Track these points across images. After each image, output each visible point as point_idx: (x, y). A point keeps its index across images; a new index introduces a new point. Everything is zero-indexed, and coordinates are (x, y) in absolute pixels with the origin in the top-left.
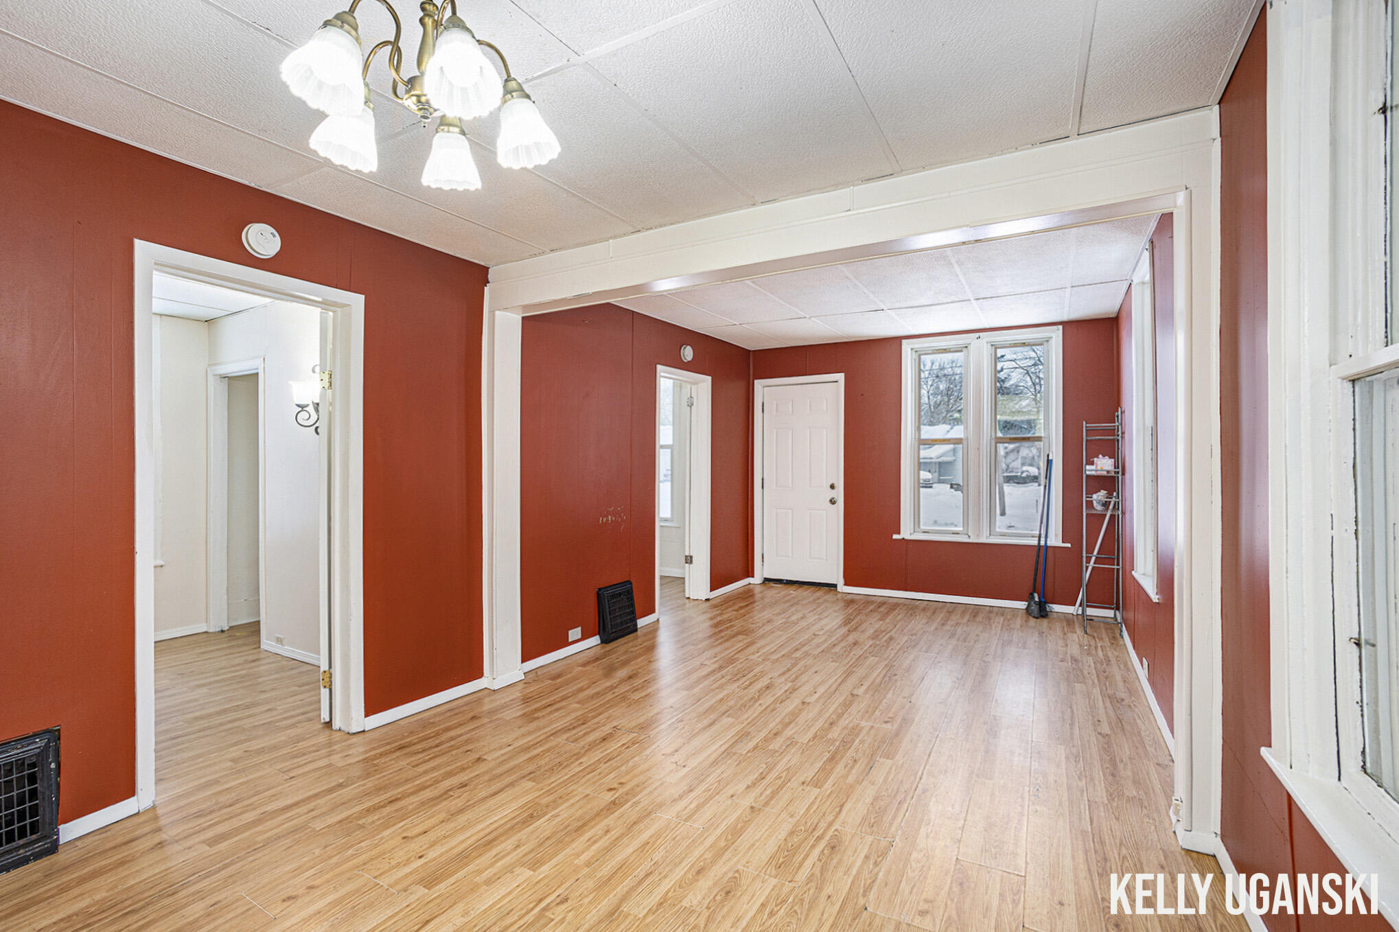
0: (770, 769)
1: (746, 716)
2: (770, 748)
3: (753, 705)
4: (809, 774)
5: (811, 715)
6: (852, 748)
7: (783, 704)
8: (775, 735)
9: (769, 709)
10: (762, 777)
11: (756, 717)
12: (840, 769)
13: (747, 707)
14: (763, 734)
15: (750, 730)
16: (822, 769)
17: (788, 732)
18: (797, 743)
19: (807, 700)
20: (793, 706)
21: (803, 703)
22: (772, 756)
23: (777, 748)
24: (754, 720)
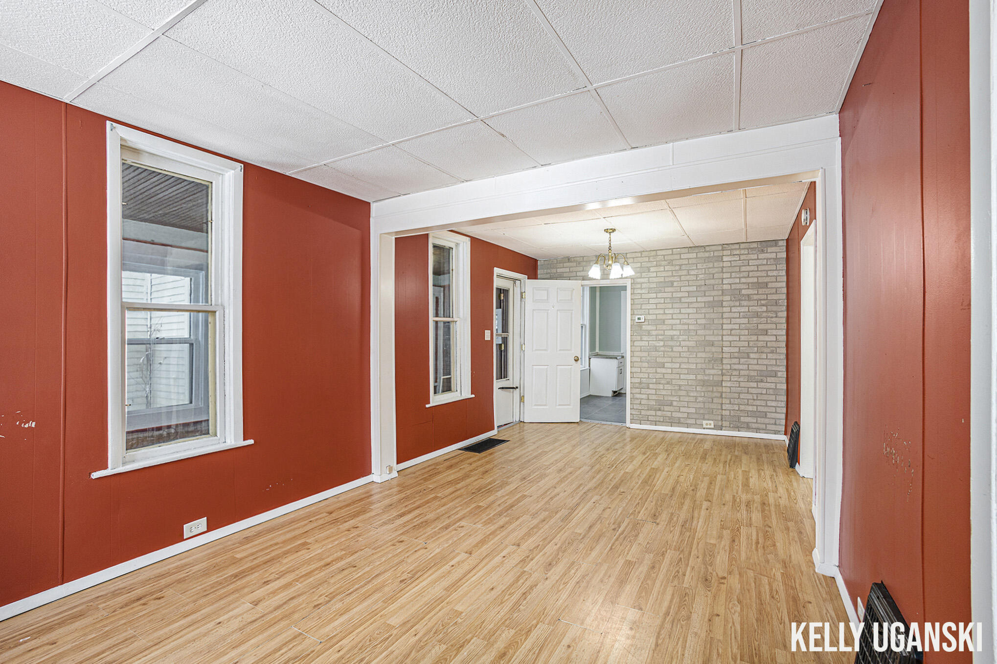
0: (547, 502)
1: (566, 534)
2: (547, 513)
3: (562, 544)
4: (527, 500)
5: (516, 534)
6: (497, 511)
7: (537, 544)
8: (544, 520)
9: (548, 540)
10: (552, 498)
11: (558, 533)
12: (510, 502)
13: (567, 542)
14: (553, 521)
15: (562, 523)
16: (520, 502)
17: (535, 522)
18: (531, 515)
19: (515, 547)
20: (529, 541)
21: (519, 546)
22: (546, 508)
23: (544, 513)
24: (560, 531)
